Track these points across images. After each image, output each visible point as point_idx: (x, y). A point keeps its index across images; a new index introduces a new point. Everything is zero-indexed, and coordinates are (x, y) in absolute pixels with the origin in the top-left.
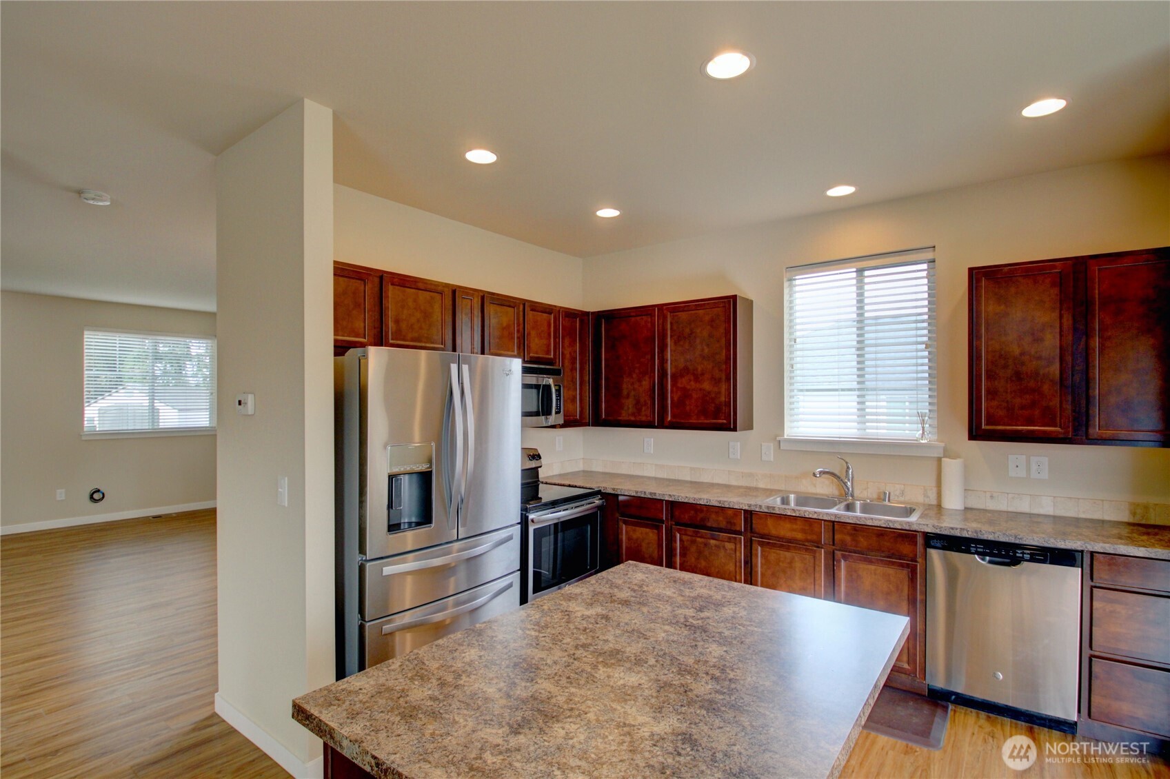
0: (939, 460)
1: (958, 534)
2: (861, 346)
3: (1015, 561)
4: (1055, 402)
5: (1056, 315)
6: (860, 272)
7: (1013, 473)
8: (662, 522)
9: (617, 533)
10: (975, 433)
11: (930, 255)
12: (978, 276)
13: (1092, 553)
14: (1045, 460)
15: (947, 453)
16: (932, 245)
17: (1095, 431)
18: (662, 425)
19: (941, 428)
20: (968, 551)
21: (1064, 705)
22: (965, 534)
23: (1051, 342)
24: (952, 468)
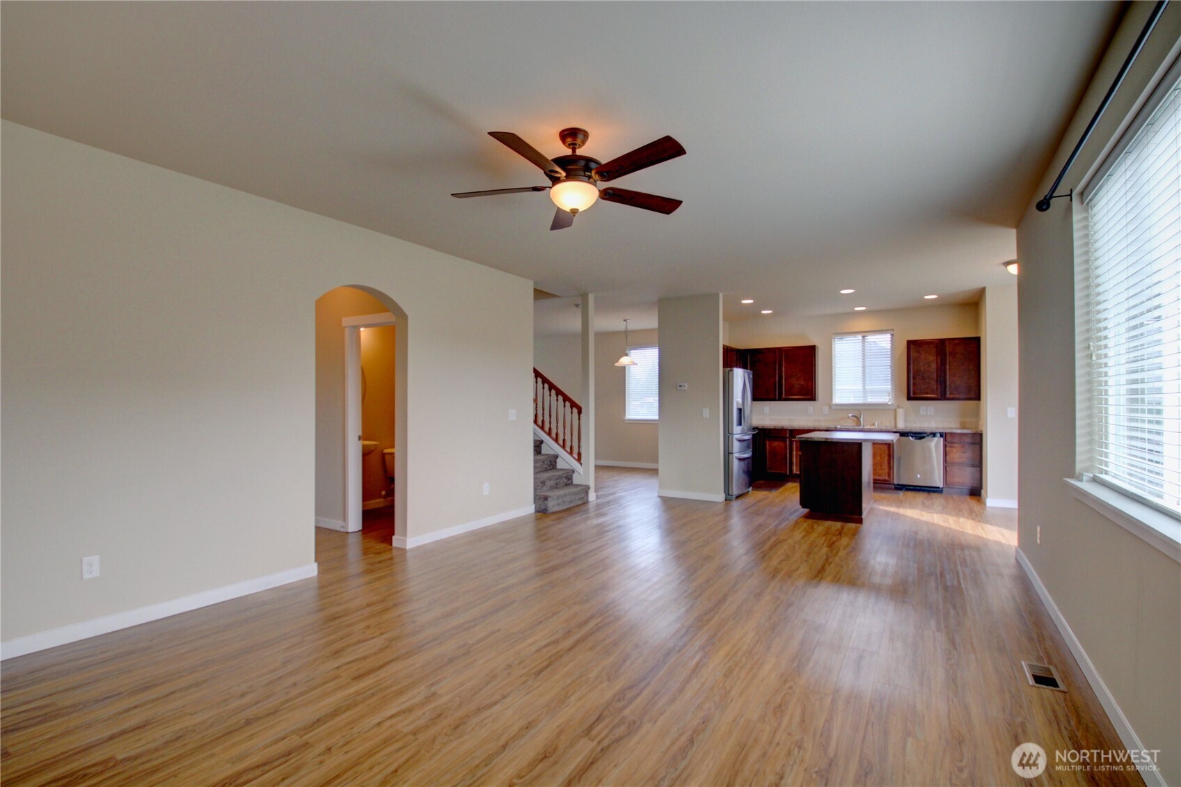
0: (895, 410)
1: (904, 431)
2: (864, 367)
3: (923, 438)
4: (935, 387)
5: (935, 358)
6: (863, 337)
7: (921, 413)
8: (787, 438)
9: (765, 444)
10: (909, 398)
11: (892, 333)
12: (910, 343)
13: (946, 433)
14: (932, 408)
15: (898, 407)
16: (891, 328)
17: (948, 395)
18: (780, 399)
19: (896, 397)
20: (908, 436)
21: (938, 482)
22: (907, 431)
23: (934, 366)
24: (900, 412)
